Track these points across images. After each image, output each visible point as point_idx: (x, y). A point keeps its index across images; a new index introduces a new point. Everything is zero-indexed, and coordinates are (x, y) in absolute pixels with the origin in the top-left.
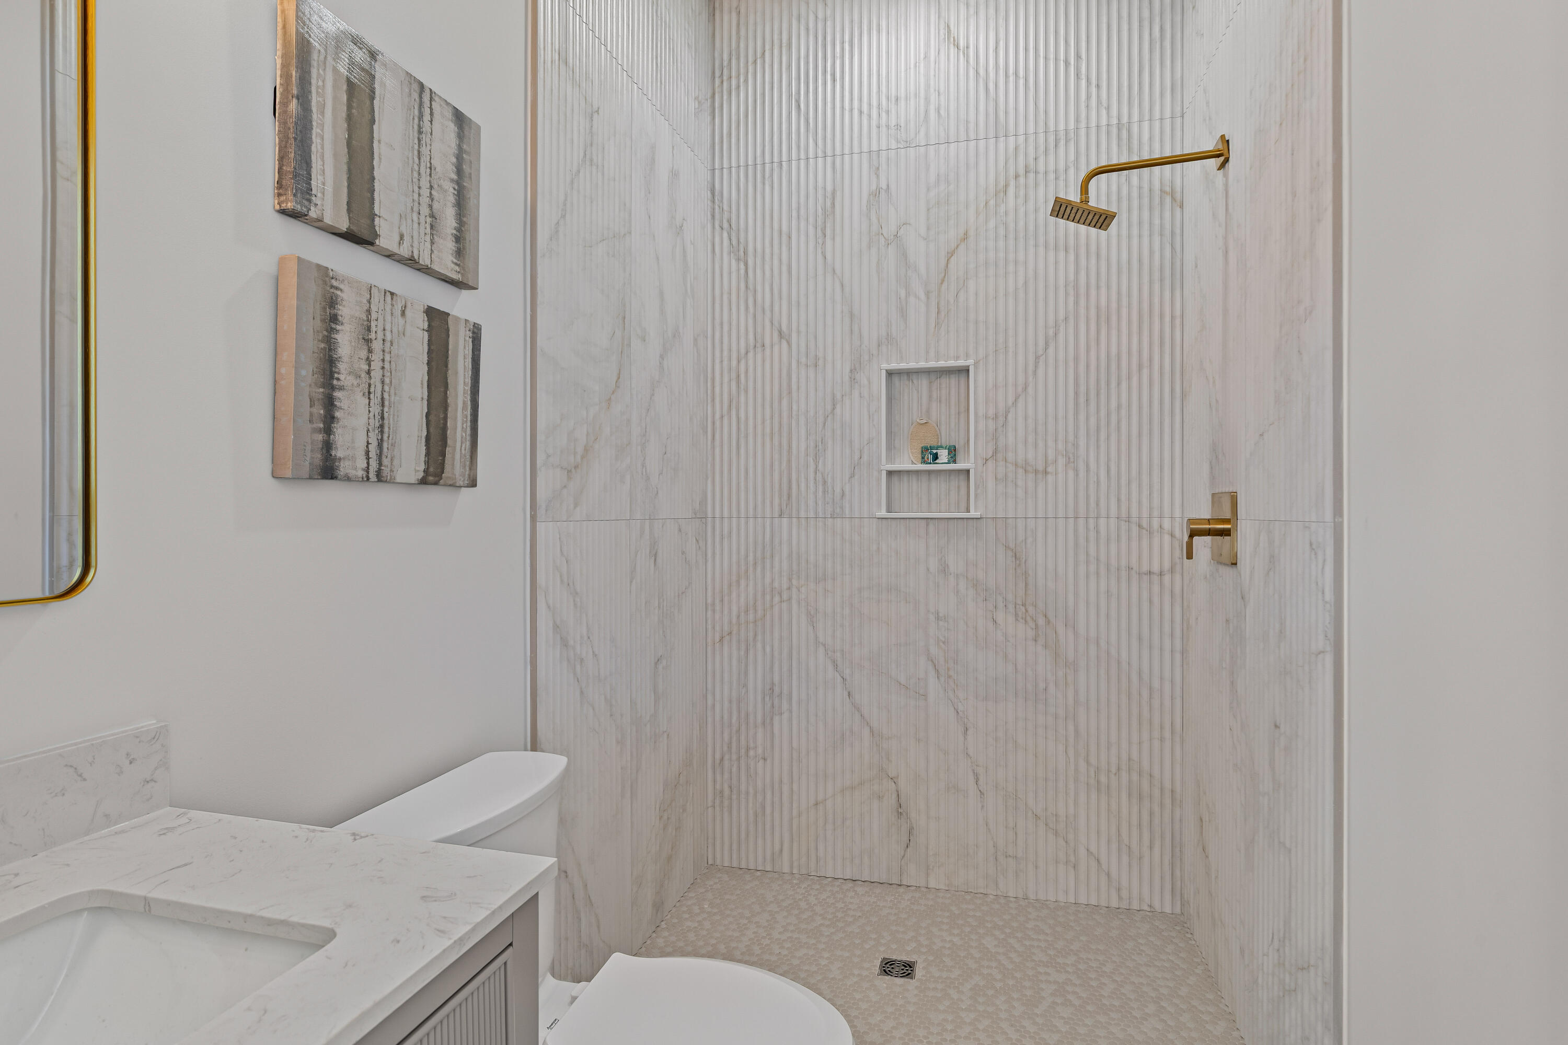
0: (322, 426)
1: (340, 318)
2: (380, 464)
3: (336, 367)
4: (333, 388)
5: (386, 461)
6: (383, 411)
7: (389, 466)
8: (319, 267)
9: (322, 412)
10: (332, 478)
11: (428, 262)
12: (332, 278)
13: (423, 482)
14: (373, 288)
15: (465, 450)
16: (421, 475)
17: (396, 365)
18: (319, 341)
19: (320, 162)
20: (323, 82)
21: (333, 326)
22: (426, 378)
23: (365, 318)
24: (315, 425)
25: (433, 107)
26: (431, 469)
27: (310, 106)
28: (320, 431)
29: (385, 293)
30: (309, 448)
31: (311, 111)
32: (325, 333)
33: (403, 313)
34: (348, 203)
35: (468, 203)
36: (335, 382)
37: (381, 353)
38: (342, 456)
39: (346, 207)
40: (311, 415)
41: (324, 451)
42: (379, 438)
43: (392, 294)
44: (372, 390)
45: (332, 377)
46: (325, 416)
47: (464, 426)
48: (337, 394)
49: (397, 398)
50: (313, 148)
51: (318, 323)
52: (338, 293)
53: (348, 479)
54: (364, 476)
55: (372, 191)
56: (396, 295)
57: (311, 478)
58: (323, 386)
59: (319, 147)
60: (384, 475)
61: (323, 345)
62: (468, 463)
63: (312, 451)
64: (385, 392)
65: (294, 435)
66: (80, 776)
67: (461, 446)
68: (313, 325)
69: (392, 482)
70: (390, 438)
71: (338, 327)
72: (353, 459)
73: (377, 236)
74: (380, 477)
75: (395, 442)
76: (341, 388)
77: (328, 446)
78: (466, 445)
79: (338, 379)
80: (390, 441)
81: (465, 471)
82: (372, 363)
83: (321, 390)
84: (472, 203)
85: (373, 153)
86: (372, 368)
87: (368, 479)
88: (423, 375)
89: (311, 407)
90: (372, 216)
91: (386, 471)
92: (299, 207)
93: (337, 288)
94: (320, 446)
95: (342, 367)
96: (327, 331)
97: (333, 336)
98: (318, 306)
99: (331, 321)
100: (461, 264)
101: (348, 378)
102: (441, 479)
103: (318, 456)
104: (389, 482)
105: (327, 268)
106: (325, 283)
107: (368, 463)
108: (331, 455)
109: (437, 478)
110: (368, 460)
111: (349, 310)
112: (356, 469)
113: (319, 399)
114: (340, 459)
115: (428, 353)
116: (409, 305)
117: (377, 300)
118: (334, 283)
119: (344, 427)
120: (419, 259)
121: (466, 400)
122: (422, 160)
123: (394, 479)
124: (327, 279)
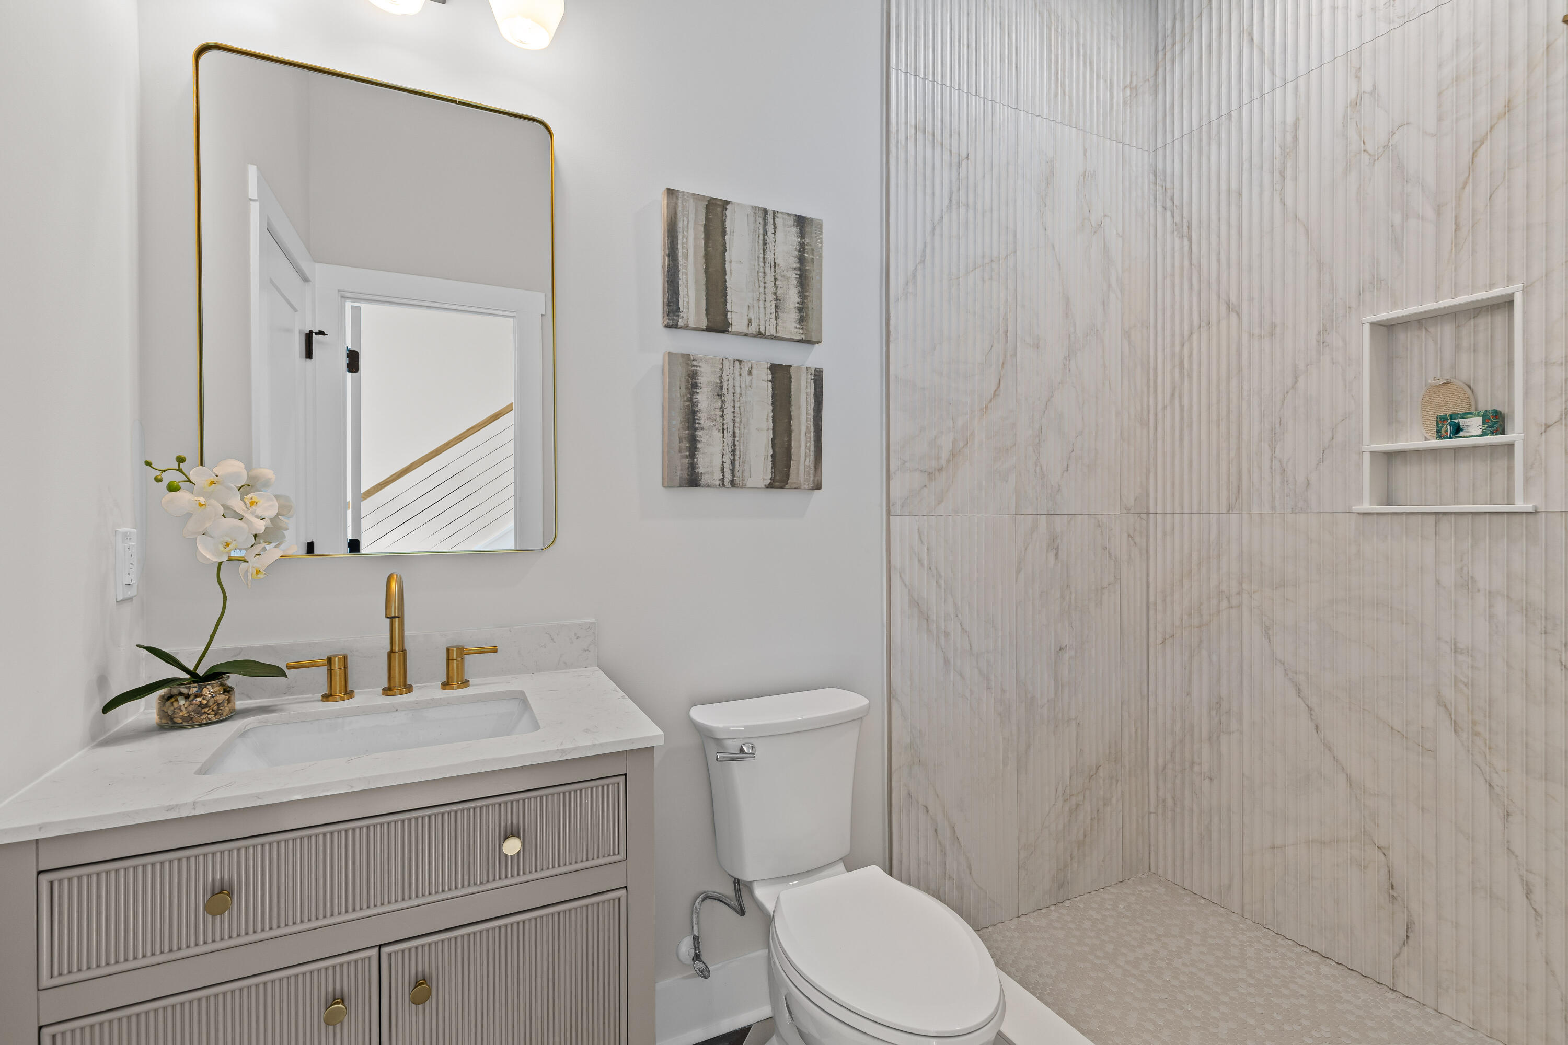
0: (688, 454)
1: (699, 384)
2: (733, 476)
3: (697, 416)
4: (696, 429)
5: (737, 474)
6: (734, 441)
7: (741, 477)
8: (683, 355)
9: (688, 445)
10: (696, 486)
11: (773, 333)
12: (693, 360)
13: (770, 486)
14: (724, 360)
15: (809, 462)
16: (768, 482)
17: (744, 409)
18: (685, 401)
19: (685, 290)
20: (687, 239)
21: (695, 390)
22: (771, 414)
23: (718, 381)
24: (683, 454)
25: (776, 222)
26: (777, 478)
27: (678, 257)
28: (686, 457)
29: (734, 362)
30: (679, 468)
31: (678, 260)
32: (689, 396)
33: (750, 373)
34: (706, 310)
35: (810, 281)
36: (697, 425)
37: (732, 402)
38: (703, 472)
39: (704, 312)
40: (680, 448)
41: (690, 470)
42: (732, 458)
43: (740, 361)
44: (725, 427)
45: (694, 423)
46: (690, 448)
47: (808, 445)
48: (698, 433)
49: (746, 431)
50: (680, 283)
51: (684, 390)
52: (698, 369)
53: (708, 486)
54: (721, 484)
55: (725, 296)
56: (744, 361)
57: (681, 486)
58: (688, 429)
59: (684, 281)
60: (737, 483)
61: (687, 404)
62: (812, 472)
63: (681, 470)
64: (735, 427)
65: (668, 461)
66: (553, 639)
67: (805, 460)
68: (680, 392)
69: (744, 486)
70: (741, 458)
71: (698, 391)
72: (712, 473)
73: (729, 325)
74: (733, 484)
75: (745, 461)
76: (701, 429)
77: (692, 466)
78: (810, 458)
79: (699, 423)
80: (741, 460)
81: (810, 478)
82: (725, 410)
83: (687, 432)
84: (814, 281)
85: (725, 272)
86: (725, 413)
87: (724, 486)
88: (768, 413)
89: (680, 443)
90: (725, 313)
91: (738, 480)
92: (671, 322)
93: (696, 366)
94: (687, 466)
95: (702, 415)
96: (690, 394)
97: (694, 397)
98: (683, 380)
99: (692, 388)
100: (805, 327)
101: (706, 422)
102: (787, 484)
103: (686, 473)
104: (741, 487)
105: (689, 355)
106: (688, 364)
107: (723, 476)
108: (695, 472)
109: (783, 484)
110: (724, 473)
111: (706, 378)
112: (714, 480)
113: (685, 438)
114: (702, 474)
115: (772, 397)
116: (754, 366)
117: (727, 368)
118: (694, 363)
119: (704, 453)
120: (765, 332)
121: (809, 425)
122: (767, 263)
123: (745, 485)
124: (689, 362)
